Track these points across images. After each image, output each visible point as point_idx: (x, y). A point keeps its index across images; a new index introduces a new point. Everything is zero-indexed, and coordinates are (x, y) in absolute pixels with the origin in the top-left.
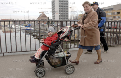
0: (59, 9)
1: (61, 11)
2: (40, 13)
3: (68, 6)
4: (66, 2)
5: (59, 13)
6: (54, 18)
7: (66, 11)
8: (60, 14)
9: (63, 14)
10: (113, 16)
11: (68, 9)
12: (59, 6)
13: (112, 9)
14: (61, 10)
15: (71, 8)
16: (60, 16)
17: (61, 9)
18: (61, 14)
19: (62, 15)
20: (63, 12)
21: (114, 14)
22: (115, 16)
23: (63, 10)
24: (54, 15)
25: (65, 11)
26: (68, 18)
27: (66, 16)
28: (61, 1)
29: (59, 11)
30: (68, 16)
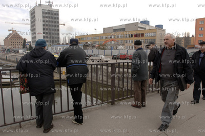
0: (44, 25)
1: (47, 29)
2: (9, 30)
3: (58, 22)
4: (55, 14)
5: (44, 33)
6: (34, 40)
7: (55, 30)
8: (44, 35)
9: (50, 34)
10: (124, 39)
11: (58, 26)
12: (44, 21)
13: (123, 30)
14: (47, 27)
15: (64, 25)
16: (44, 37)
17: (47, 25)
18: (47, 33)
19: (48, 35)
20: (51, 32)
22: (126, 39)
23: (50, 28)
24: (34, 36)
25: (53, 30)
26: (59, 41)
27: (56, 38)
28: (46, 13)
29: (44, 29)
30: (59, 38)
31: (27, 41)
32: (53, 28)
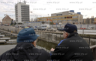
0: (22, 12)
1: (23, 15)
2: (5, 15)
3: (29, 11)
4: (27, 7)
6: (17, 20)
7: (28, 15)
8: (22, 17)
9: (25, 16)
10: (62, 19)
11: (29, 13)
12: (22, 10)
13: (61, 15)
14: (23, 14)
15: (32, 12)
16: (22, 18)
17: (23, 13)
18: (23, 16)
21: (63, 18)
23: (25, 14)
24: (17, 18)
26: (29, 20)
27: (28, 19)
28: (23, 7)
29: (22, 14)
30: (29, 19)
31: (13, 20)
32: (26, 14)
